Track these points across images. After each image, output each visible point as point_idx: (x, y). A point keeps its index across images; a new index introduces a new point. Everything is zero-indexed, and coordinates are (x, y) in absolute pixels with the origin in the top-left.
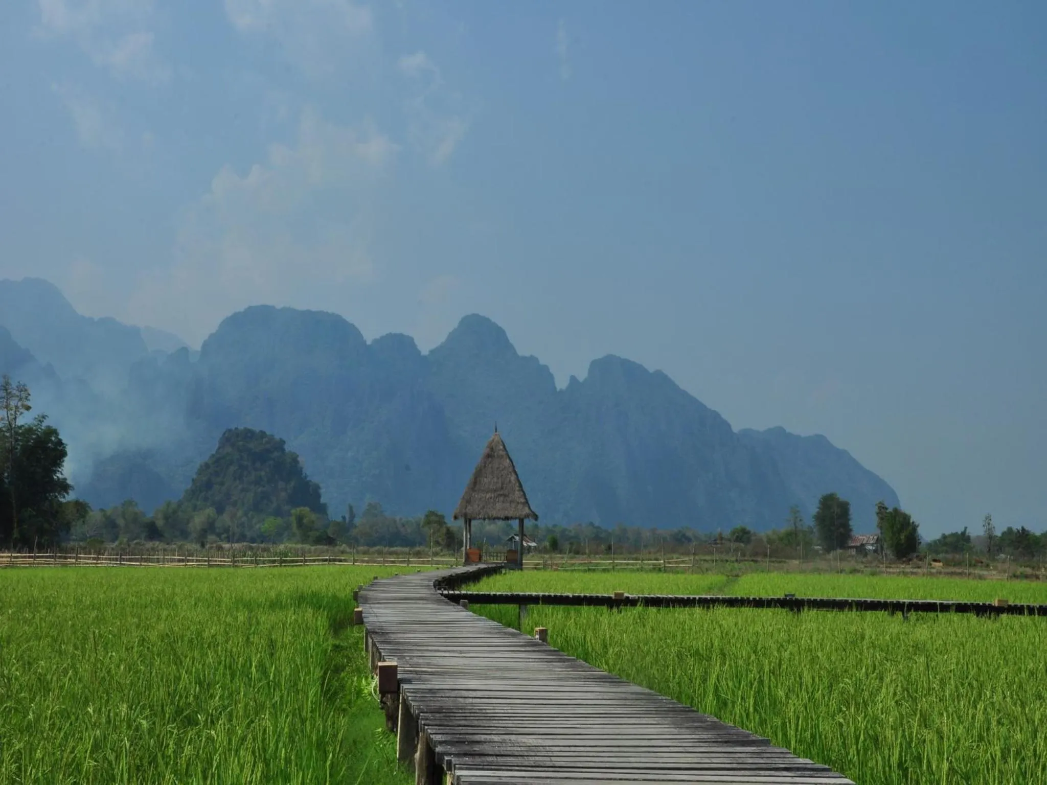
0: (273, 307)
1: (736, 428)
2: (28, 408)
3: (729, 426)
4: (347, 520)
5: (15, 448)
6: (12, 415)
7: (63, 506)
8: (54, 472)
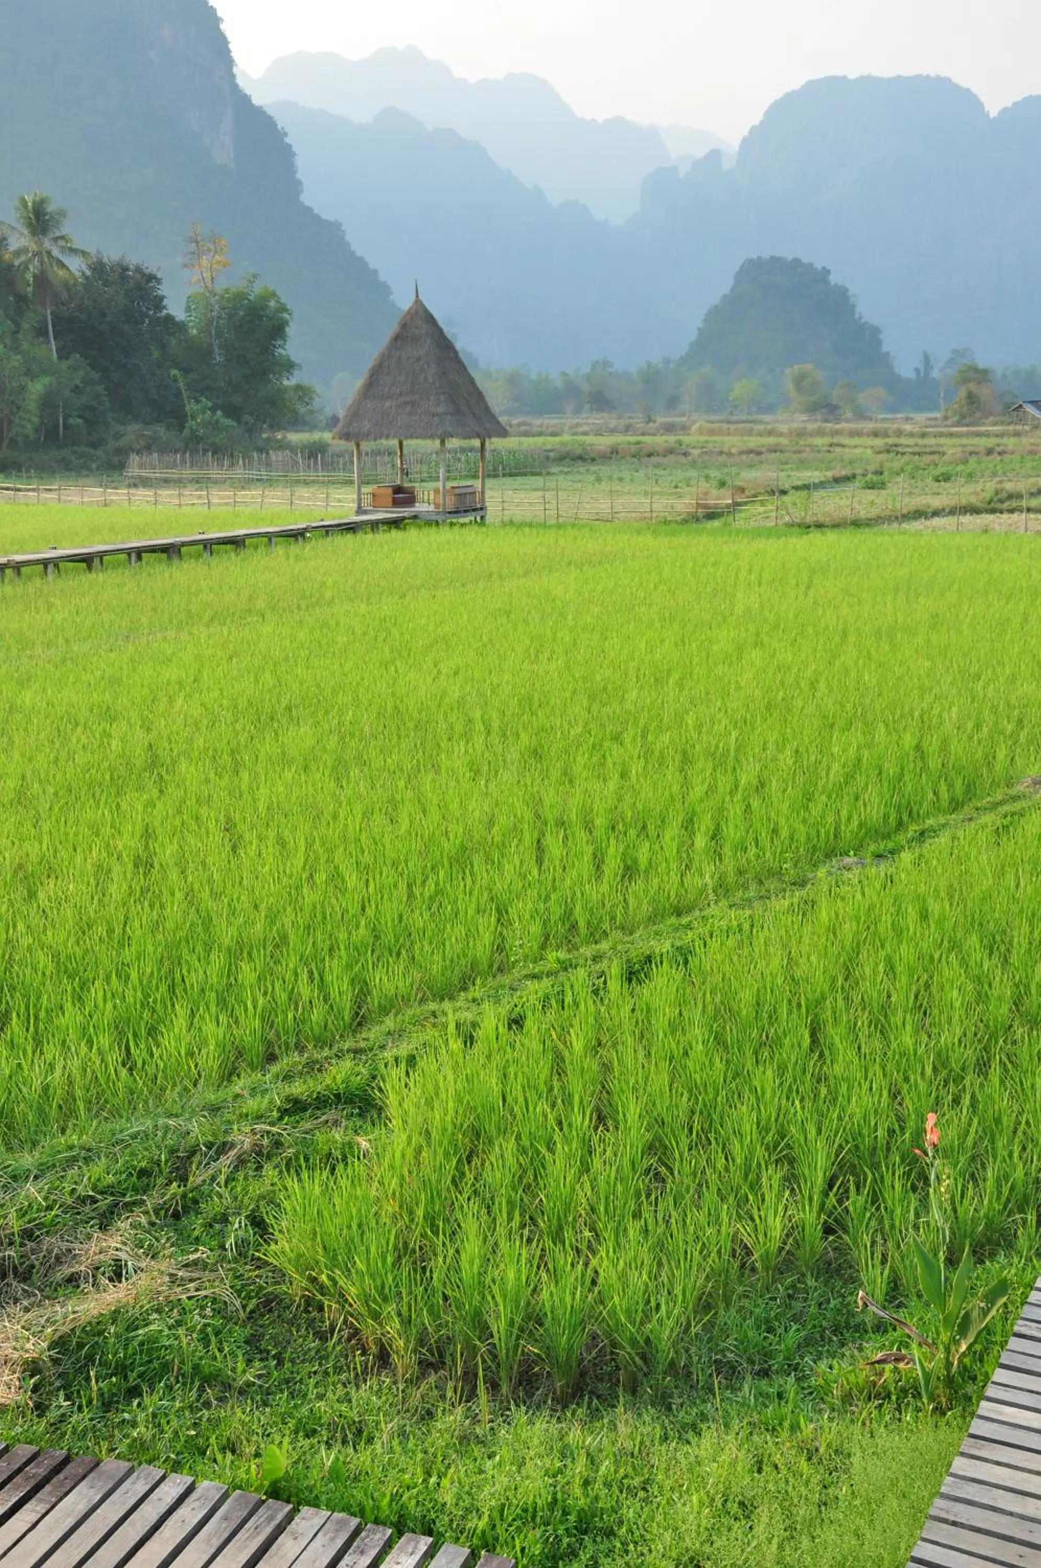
0: (844, 78)
4: (922, 373)
5: (219, 318)
6: (207, 275)
7: (282, 391)
8: (274, 346)
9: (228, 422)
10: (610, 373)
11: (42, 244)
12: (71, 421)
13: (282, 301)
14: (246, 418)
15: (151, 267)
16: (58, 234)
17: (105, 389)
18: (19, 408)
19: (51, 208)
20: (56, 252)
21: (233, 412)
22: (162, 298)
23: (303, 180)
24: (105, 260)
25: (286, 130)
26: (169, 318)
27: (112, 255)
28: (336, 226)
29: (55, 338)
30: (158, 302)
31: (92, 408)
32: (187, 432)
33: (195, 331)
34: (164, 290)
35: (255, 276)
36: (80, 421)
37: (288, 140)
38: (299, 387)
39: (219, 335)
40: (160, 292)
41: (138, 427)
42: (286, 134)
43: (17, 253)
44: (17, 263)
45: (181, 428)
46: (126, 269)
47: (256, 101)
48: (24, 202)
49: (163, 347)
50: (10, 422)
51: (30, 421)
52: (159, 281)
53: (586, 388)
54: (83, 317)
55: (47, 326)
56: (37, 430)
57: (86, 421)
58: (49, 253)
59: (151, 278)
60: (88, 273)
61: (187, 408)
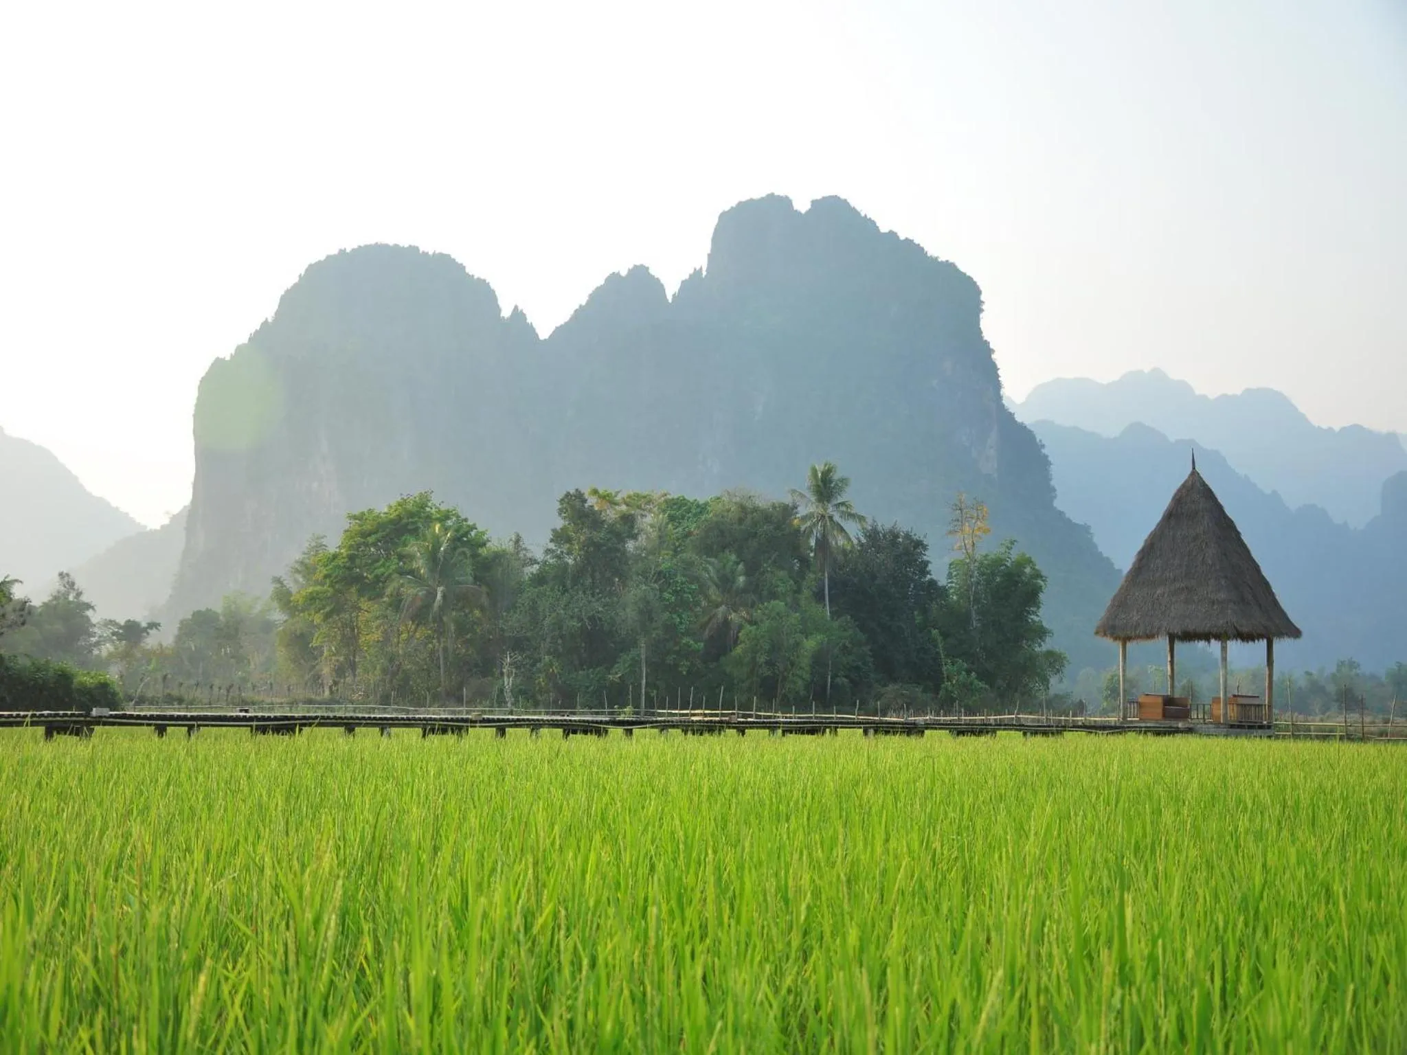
5: (978, 583)
6: (968, 542)
7: (1032, 658)
8: (1028, 613)
9: (982, 685)
10: (1357, 675)
11: (825, 510)
12: (838, 680)
13: (1037, 567)
14: (1000, 682)
15: (918, 535)
16: (840, 500)
17: (871, 650)
18: (792, 664)
19: (836, 476)
20: (837, 518)
21: (985, 676)
22: (926, 563)
23: (1057, 487)
24: (879, 528)
25: (1043, 442)
26: (933, 583)
27: (885, 522)
28: (1086, 529)
29: (830, 601)
30: (923, 568)
31: (857, 668)
32: (942, 693)
33: (955, 597)
34: (929, 556)
35: (1012, 543)
36: (845, 680)
37: (1044, 451)
38: (1050, 653)
39: (977, 601)
40: (925, 558)
41: (896, 687)
42: (1043, 446)
43: (804, 519)
44: (803, 528)
45: (937, 689)
46: (896, 536)
47: (1019, 418)
48: (814, 471)
49: (925, 611)
50: (785, 679)
51: (801, 677)
52: (925, 547)
53: (1331, 688)
54: (856, 580)
55: (824, 590)
56: (807, 687)
57: (852, 681)
58: (831, 518)
59: (919, 544)
60: (864, 541)
61: (944, 668)
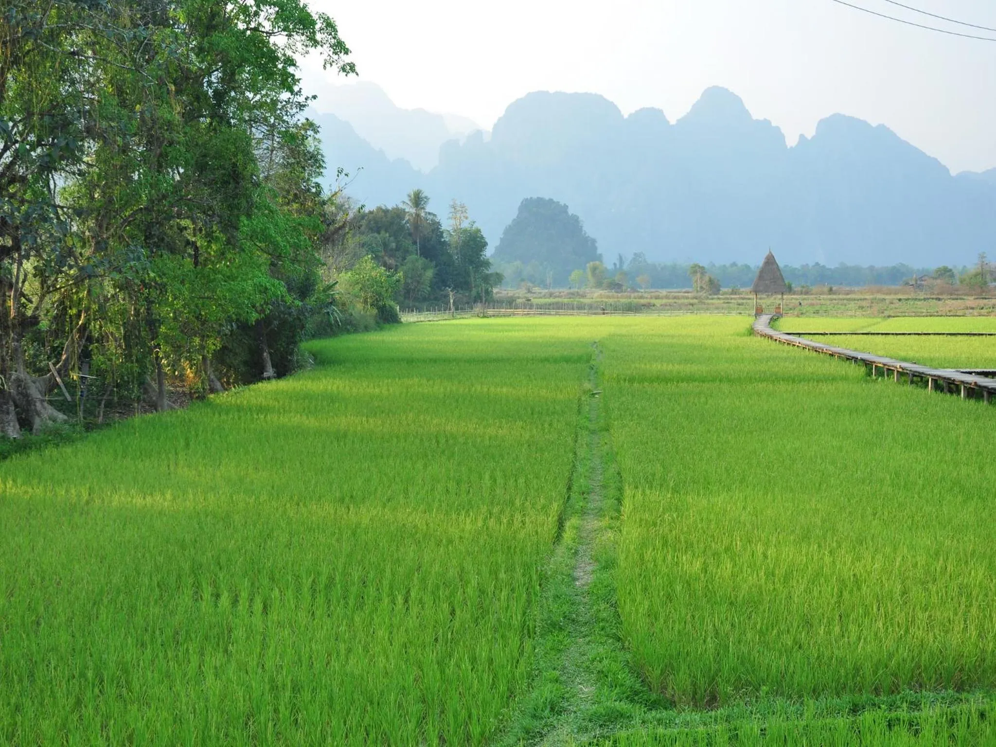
0: (547, 92)
1: (953, 172)
2: (467, 218)
3: (948, 170)
4: (618, 266)
6: (458, 222)
8: (481, 255)
11: (417, 211)
20: (423, 214)
39: (461, 249)
